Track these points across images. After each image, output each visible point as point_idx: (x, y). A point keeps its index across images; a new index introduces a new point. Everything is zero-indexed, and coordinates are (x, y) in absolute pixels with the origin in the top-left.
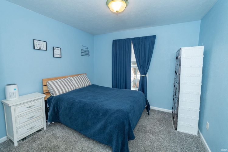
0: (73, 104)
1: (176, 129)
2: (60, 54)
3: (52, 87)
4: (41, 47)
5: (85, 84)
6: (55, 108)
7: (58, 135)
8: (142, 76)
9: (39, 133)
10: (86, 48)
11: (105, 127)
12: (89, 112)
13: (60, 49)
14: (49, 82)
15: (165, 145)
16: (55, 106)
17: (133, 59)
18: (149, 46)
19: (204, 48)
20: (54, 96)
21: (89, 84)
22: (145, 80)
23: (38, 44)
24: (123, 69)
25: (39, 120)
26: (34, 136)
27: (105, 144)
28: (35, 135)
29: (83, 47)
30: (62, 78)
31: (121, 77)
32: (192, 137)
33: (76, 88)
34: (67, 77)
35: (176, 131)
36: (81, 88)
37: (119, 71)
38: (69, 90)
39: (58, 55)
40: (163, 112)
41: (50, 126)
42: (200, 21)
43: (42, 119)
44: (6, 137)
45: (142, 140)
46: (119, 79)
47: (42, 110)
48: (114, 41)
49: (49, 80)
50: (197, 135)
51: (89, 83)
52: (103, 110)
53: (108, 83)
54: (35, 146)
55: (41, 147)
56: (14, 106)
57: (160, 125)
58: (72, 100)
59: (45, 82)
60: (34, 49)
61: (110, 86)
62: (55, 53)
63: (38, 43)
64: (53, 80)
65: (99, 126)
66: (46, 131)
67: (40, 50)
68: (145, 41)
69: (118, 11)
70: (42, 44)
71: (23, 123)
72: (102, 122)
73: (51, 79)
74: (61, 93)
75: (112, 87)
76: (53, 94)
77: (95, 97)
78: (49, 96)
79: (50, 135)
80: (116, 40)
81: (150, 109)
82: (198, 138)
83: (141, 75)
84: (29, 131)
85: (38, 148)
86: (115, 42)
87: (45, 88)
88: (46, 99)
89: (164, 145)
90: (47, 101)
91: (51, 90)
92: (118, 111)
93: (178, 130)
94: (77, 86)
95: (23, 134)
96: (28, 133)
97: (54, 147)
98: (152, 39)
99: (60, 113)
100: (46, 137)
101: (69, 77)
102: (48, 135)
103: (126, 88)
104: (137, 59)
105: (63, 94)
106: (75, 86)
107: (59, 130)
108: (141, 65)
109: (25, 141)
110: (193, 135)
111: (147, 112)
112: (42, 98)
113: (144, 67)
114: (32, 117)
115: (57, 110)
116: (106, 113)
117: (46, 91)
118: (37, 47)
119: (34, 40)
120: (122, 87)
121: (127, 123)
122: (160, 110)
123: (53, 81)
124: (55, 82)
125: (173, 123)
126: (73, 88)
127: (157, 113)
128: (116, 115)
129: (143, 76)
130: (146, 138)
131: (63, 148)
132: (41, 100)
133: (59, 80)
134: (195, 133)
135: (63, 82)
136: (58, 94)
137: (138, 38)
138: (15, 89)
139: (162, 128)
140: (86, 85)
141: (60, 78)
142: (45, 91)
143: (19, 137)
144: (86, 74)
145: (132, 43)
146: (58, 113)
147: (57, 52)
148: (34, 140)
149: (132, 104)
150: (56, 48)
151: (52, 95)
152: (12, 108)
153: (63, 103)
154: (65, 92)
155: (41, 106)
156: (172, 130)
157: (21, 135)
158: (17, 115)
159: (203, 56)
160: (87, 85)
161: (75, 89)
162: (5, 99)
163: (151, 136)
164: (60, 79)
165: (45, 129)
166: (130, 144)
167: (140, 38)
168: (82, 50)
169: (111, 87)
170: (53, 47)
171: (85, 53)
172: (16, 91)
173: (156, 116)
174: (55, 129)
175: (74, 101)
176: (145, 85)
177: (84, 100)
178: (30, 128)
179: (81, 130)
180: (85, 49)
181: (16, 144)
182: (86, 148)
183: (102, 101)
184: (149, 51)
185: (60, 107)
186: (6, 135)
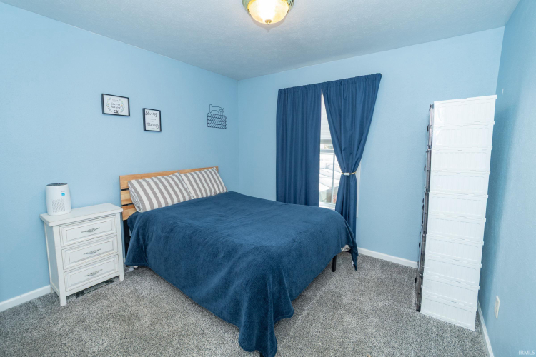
0: (172, 230)
1: (418, 309)
2: (159, 123)
3: (138, 193)
4: (118, 109)
5: (213, 191)
6: (140, 237)
7: (145, 293)
8: (346, 174)
9: (110, 286)
10: (218, 109)
11: (227, 283)
12: (200, 249)
13: (158, 112)
14: (134, 182)
15: (378, 341)
16: (141, 232)
17: (325, 132)
18: (364, 101)
19: (497, 100)
20: (142, 211)
21: (221, 190)
22: (352, 183)
23: (110, 102)
24: (302, 157)
25: (108, 258)
26: (99, 291)
27: (227, 321)
28: (101, 289)
29: (212, 109)
30: (162, 175)
31: (295, 176)
32: (459, 332)
33: (190, 197)
34: (173, 173)
35: (417, 314)
36: (203, 198)
37: (291, 163)
38: (173, 201)
39: (153, 127)
40: (395, 266)
41: (132, 273)
42: (503, 28)
43: (116, 258)
44: (49, 287)
45: (322, 324)
46: (292, 180)
47: (114, 239)
48: (281, 91)
49: (133, 178)
50: (474, 330)
51: (223, 188)
52: (228, 246)
53: (268, 191)
54: (95, 309)
55: (107, 313)
56: (60, 226)
57: (378, 294)
58: (171, 222)
59: (126, 182)
60: (104, 113)
61: (272, 197)
62: (147, 121)
63: (111, 100)
64: (141, 178)
65: (216, 280)
66: (123, 282)
67: (116, 115)
68: (354, 90)
69: (270, 21)
70: (120, 103)
71: (77, 261)
72: (223, 273)
73: (136, 177)
74: (156, 206)
75: (277, 200)
76: (139, 208)
77: (222, 218)
78: (131, 212)
79: (129, 291)
80: (285, 89)
81: (357, 255)
82: (475, 339)
83: (343, 172)
84: (89, 279)
85: (100, 315)
86: (284, 95)
87: (125, 195)
88: (126, 218)
89: (375, 342)
90: (129, 222)
91: (136, 200)
92: (257, 249)
93: (423, 311)
94: (193, 194)
95: (76, 284)
96: (86, 282)
97: (131, 316)
98: (371, 83)
99: (149, 247)
100: (120, 293)
101: (176, 174)
102: (126, 291)
103: (307, 203)
104: (334, 133)
105: (161, 210)
106: (188, 194)
107: (147, 284)
108: (343, 149)
109: (81, 297)
110: (463, 329)
111: (353, 263)
112: (114, 215)
113: (350, 154)
114: (94, 252)
115: (144, 241)
116: (231, 252)
117: (127, 200)
118: (110, 110)
119: (102, 95)
120: (298, 201)
121: (273, 277)
122: (389, 260)
123: (141, 180)
124: (144, 183)
125: (414, 294)
126: (184, 197)
127: (378, 265)
128: (251, 258)
129: (348, 174)
130: (334, 320)
131: (146, 321)
132: (113, 219)
133: (154, 178)
134: (469, 324)
135: (162, 183)
136: (148, 208)
137: (336, 82)
138: (63, 194)
139: (381, 303)
140: (215, 192)
141: (157, 175)
142: (124, 201)
143: (69, 289)
144: (217, 169)
145: (322, 96)
146: (145, 248)
147: (152, 120)
148: (97, 299)
149: (298, 238)
150: (150, 111)
151: (138, 210)
152: (55, 230)
153: (155, 228)
154: (163, 205)
155: (114, 231)
156: (406, 310)
157: (72, 285)
158: (66, 244)
159: (493, 122)
160: (218, 192)
161: (187, 199)
162: (46, 212)
163: (348, 318)
164: (156, 177)
165: (122, 278)
166: (292, 329)
167: (340, 83)
168: (209, 115)
169: (274, 199)
170: (144, 109)
171: (217, 120)
172: (66, 198)
173: (375, 273)
174: (142, 280)
175: (175, 223)
176: (352, 197)
177: (196, 223)
178: (90, 273)
179: (184, 287)
180: (216, 113)
181: (63, 302)
182: (192, 326)
183: (232, 228)
184: (363, 113)
185: (150, 236)
186: (50, 283)
